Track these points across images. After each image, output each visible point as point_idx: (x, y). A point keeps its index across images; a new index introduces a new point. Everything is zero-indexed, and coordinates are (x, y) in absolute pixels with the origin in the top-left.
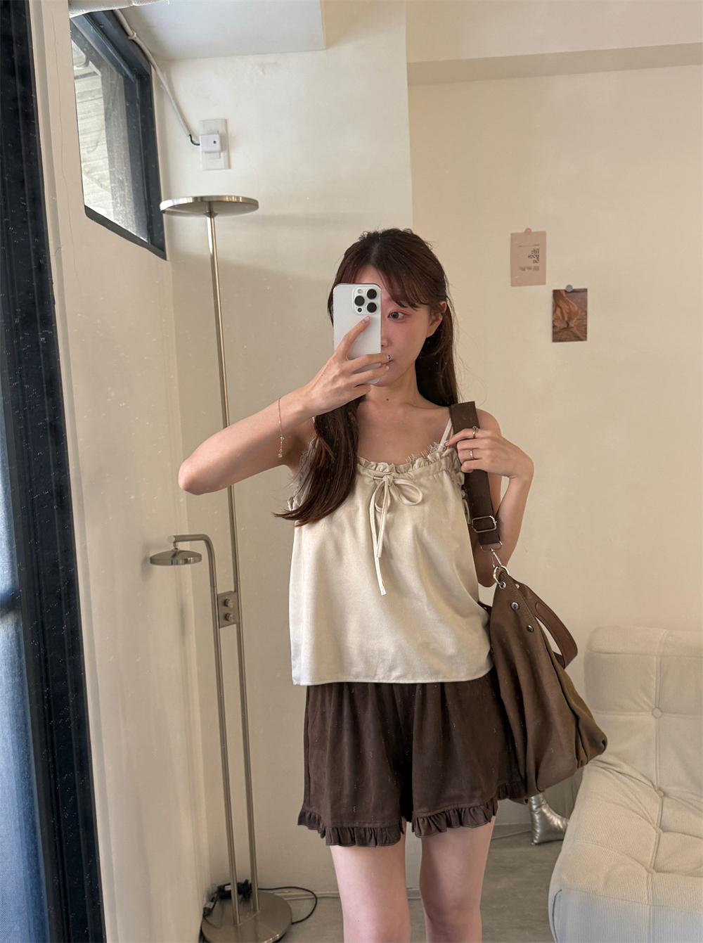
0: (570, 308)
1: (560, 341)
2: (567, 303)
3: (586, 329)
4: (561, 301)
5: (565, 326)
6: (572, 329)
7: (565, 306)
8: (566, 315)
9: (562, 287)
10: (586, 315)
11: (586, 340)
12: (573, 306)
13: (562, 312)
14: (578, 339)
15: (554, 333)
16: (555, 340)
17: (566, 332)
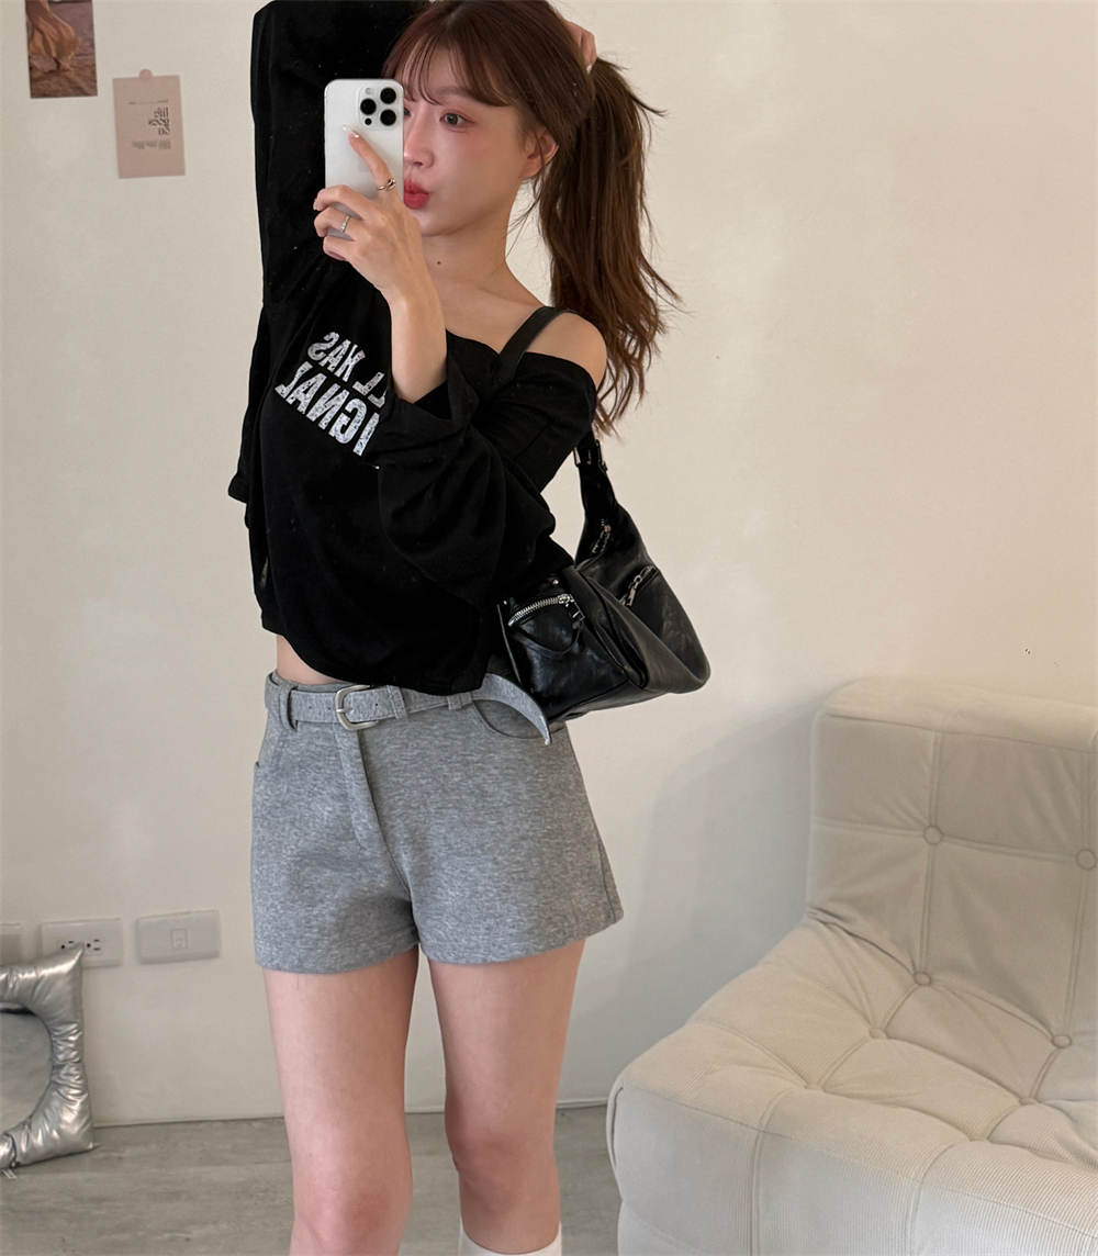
1: (45, 95)
3: (94, 73)
5: (54, 67)
6: (67, 74)
8: (53, 47)
10: (93, 45)
11: (95, 94)
12: (67, 31)
13: (45, 41)
14: (81, 92)
15: (33, 81)
16: (35, 93)
17: (55, 79)
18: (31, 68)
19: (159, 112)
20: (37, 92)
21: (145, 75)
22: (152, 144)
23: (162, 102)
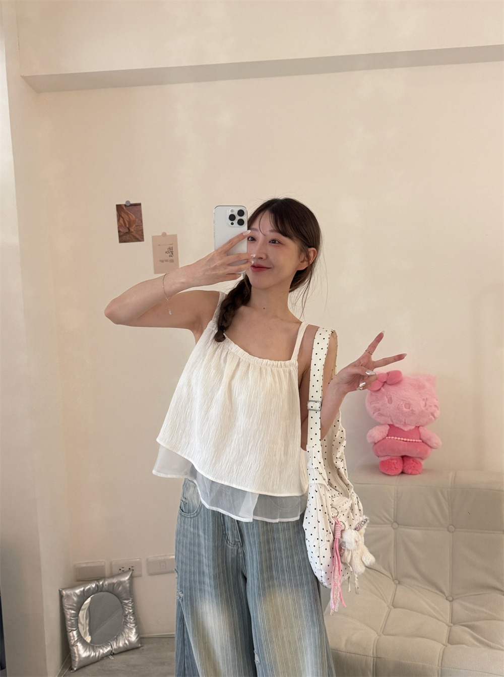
0: (129, 217)
1: (124, 242)
2: (127, 214)
3: (142, 233)
4: (122, 213)
5: (127, 231)
6: (132, 233)
7: (125, 217)
9: (123, 202)
10: (142, 222)
11: (143, 241)
12: (132, 216)
13: (124, 221)
14: (138, 240)
15: (120, 236)
16: (120, 242)
17: (128, 235)
18: (119, 232)
19: (169, 248)
20: (121, 241)
21: (164, 234)
22: (167, 261)
23: (170, 244)
